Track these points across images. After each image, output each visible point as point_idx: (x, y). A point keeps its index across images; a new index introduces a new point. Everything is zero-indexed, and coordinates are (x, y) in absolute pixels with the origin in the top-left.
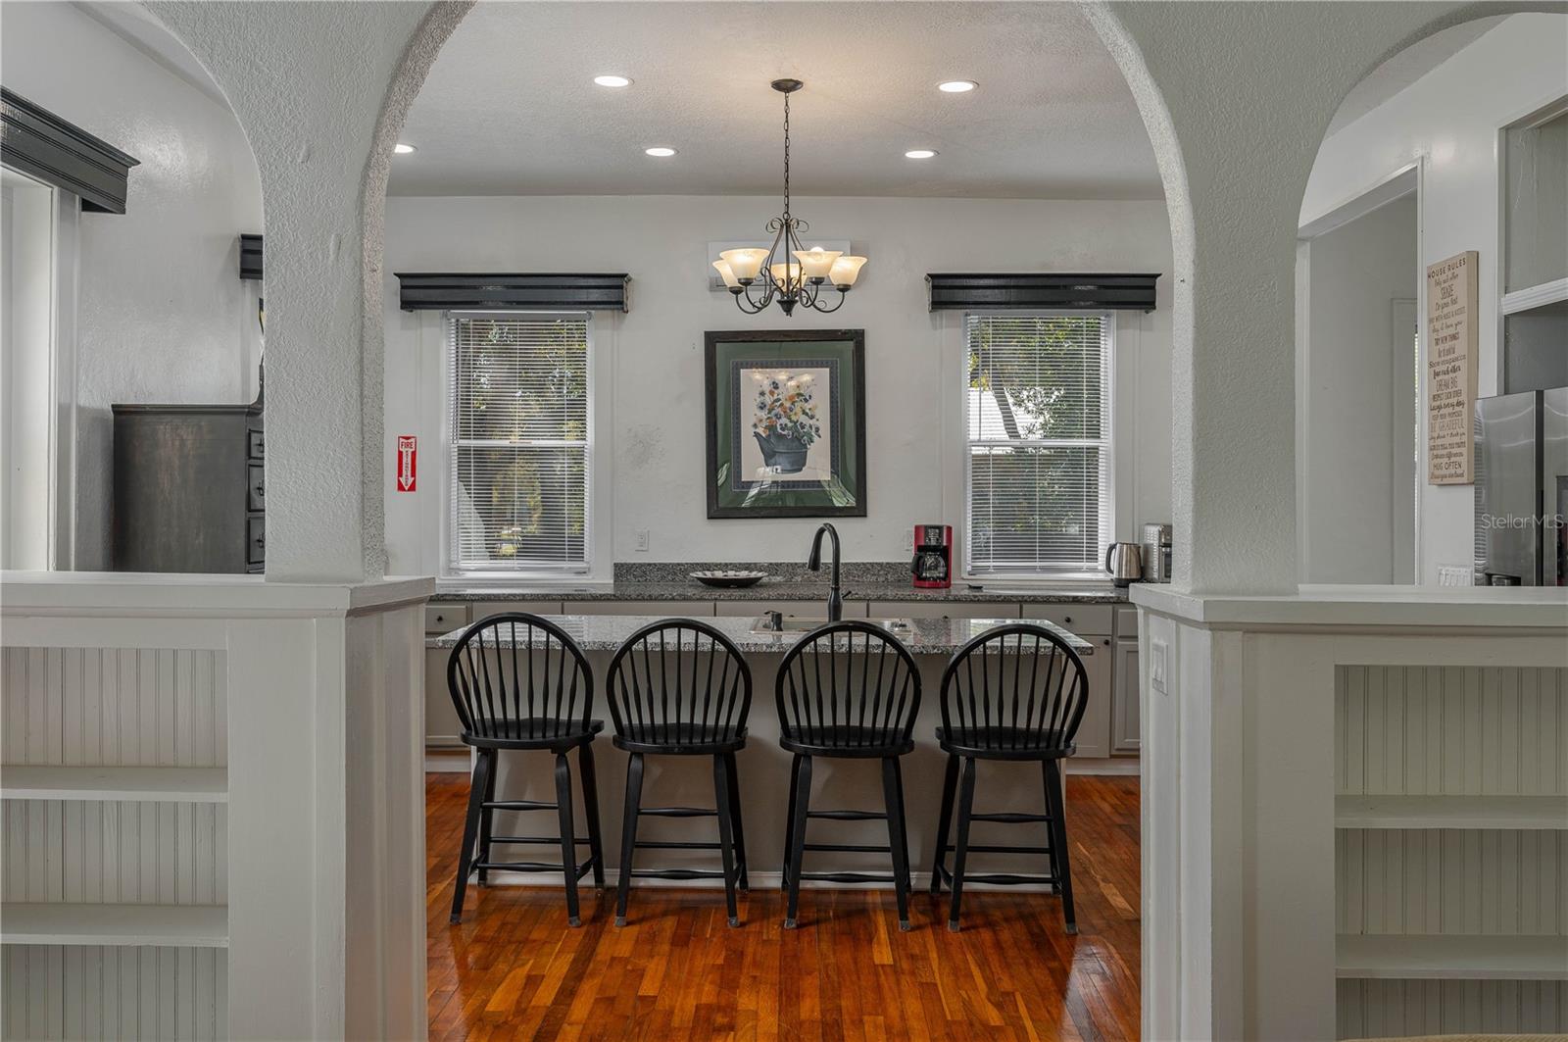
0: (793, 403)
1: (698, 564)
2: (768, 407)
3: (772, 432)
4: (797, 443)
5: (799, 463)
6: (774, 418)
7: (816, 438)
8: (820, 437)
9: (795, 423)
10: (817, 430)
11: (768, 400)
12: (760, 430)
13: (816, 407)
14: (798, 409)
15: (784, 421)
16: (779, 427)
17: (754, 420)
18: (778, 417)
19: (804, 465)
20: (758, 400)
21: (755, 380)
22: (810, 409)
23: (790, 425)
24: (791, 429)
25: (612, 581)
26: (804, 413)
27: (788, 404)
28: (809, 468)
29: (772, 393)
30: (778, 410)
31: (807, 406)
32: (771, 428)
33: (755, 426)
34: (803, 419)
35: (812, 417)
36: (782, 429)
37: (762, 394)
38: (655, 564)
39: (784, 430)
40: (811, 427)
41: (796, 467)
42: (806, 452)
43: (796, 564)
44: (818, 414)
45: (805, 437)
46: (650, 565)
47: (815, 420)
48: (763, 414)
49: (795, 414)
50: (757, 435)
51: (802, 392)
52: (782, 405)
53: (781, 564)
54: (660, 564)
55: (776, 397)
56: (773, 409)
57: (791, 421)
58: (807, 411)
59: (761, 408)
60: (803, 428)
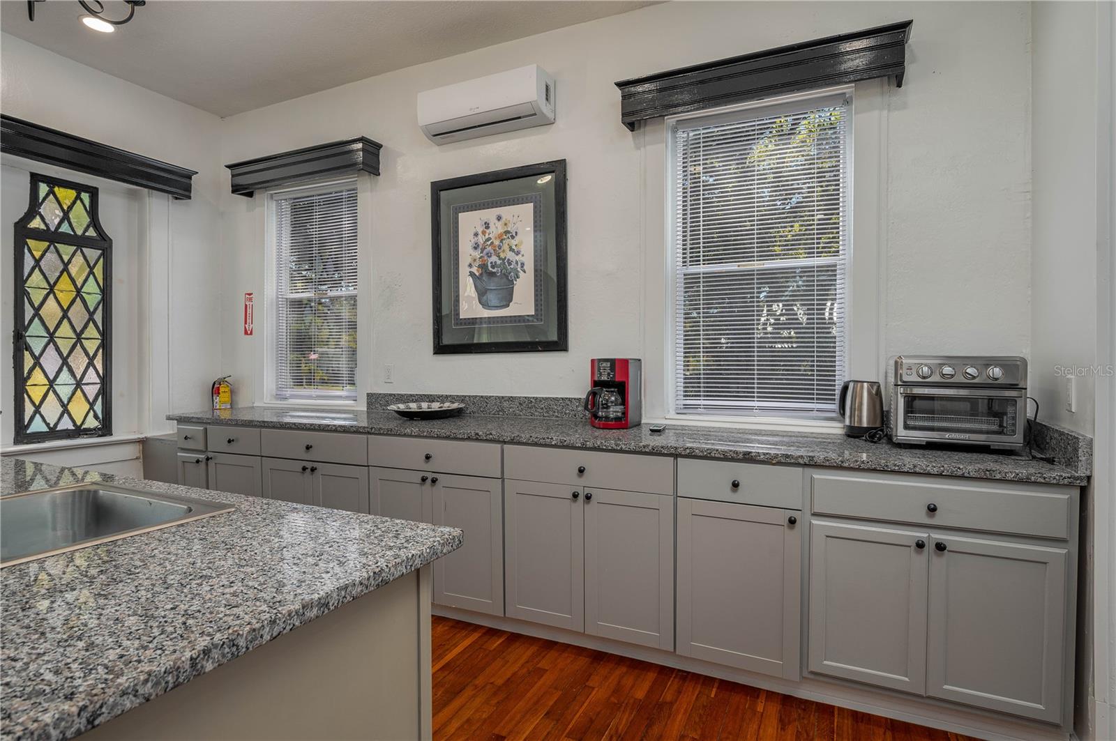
0: (501, 241)
1: (425, 395)
2: (481, 247)
3: (484, 270)
4: (505, 280)
5: (507, 299)
6: (486, 258)
7: (521, 274)
8: (525, 272)
9: (504, 260)
10: (523, 265)
11: (481, 239)
12: (474, 270)
13: (521, 243)
14: (506, 247)
15: (494, 259)
16: (489, 265)
17: (469, 260)
18: (489, 255)
19: (511, 301)
20: (473, 241)
21: (470, 224)
22: (516, 245)
23: (499, 262)
24: (499, 266)
25: (366, 410)
26: (511, 249)
27: (497, 243)
28: (515, 303)
29: (484, 233)
30: (489, 249)
31: (513, 242)
32: (483, 266)
33: (470, 266)
34: (510, 255)
35: (518, 253)
36: (493, 267)
37: (476, 235)
38: (394, 395)
39: (494, 268)
40: (517, 263)
41: (505, 303)
42: (513, 287)
43: (503, 397)
44: (523, 249)
45: (512, 274)
46: (391, 395)
47: (520, 256)
48: (477, 254)
49: (504, 251)
50: (472, 274)
51: (509, 229)
52: (492, 243)
53: (490, 397)
54: (398, 394)
55: (487, 236)
56: (485, 248)
57: (500, 259)
58: (514, 247)
59: (475, 248)
60: (510, 264)
